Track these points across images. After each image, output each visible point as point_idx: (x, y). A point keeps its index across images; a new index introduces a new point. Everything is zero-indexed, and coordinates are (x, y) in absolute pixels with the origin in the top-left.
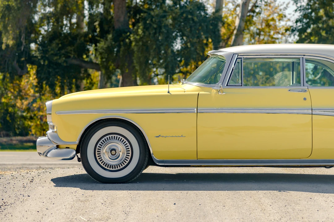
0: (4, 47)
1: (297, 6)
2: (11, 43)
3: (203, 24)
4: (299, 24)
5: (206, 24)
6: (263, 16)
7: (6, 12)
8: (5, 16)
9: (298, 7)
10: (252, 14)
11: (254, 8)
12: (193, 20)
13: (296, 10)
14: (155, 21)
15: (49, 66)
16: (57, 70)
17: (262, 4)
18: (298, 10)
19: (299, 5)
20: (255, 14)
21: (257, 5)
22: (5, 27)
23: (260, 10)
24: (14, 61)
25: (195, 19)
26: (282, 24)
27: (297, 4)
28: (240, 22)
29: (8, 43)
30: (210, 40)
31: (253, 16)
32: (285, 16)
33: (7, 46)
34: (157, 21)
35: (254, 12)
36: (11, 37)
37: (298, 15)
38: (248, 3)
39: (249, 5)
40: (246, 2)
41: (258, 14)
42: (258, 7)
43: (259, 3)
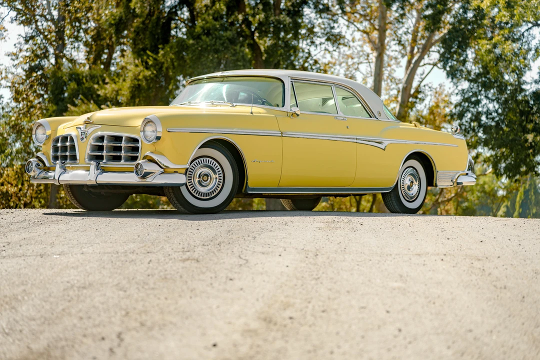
4: (458, 109)
6: (427, 102)
9: (459, 91)
10: (414, 100)
11: (417, 93)
17: (425, 90)
18: (459, 93)
20: (418, 100)
21: (419, 90)
23: (424, 95)
28: (400, 109)
31: (416, 102)
35: (416, 98)
38: (408, 89)
39: (410, 91)
40: (406, 87)
41: (422, 100)
42: (421, 92)
43: (422, 88)
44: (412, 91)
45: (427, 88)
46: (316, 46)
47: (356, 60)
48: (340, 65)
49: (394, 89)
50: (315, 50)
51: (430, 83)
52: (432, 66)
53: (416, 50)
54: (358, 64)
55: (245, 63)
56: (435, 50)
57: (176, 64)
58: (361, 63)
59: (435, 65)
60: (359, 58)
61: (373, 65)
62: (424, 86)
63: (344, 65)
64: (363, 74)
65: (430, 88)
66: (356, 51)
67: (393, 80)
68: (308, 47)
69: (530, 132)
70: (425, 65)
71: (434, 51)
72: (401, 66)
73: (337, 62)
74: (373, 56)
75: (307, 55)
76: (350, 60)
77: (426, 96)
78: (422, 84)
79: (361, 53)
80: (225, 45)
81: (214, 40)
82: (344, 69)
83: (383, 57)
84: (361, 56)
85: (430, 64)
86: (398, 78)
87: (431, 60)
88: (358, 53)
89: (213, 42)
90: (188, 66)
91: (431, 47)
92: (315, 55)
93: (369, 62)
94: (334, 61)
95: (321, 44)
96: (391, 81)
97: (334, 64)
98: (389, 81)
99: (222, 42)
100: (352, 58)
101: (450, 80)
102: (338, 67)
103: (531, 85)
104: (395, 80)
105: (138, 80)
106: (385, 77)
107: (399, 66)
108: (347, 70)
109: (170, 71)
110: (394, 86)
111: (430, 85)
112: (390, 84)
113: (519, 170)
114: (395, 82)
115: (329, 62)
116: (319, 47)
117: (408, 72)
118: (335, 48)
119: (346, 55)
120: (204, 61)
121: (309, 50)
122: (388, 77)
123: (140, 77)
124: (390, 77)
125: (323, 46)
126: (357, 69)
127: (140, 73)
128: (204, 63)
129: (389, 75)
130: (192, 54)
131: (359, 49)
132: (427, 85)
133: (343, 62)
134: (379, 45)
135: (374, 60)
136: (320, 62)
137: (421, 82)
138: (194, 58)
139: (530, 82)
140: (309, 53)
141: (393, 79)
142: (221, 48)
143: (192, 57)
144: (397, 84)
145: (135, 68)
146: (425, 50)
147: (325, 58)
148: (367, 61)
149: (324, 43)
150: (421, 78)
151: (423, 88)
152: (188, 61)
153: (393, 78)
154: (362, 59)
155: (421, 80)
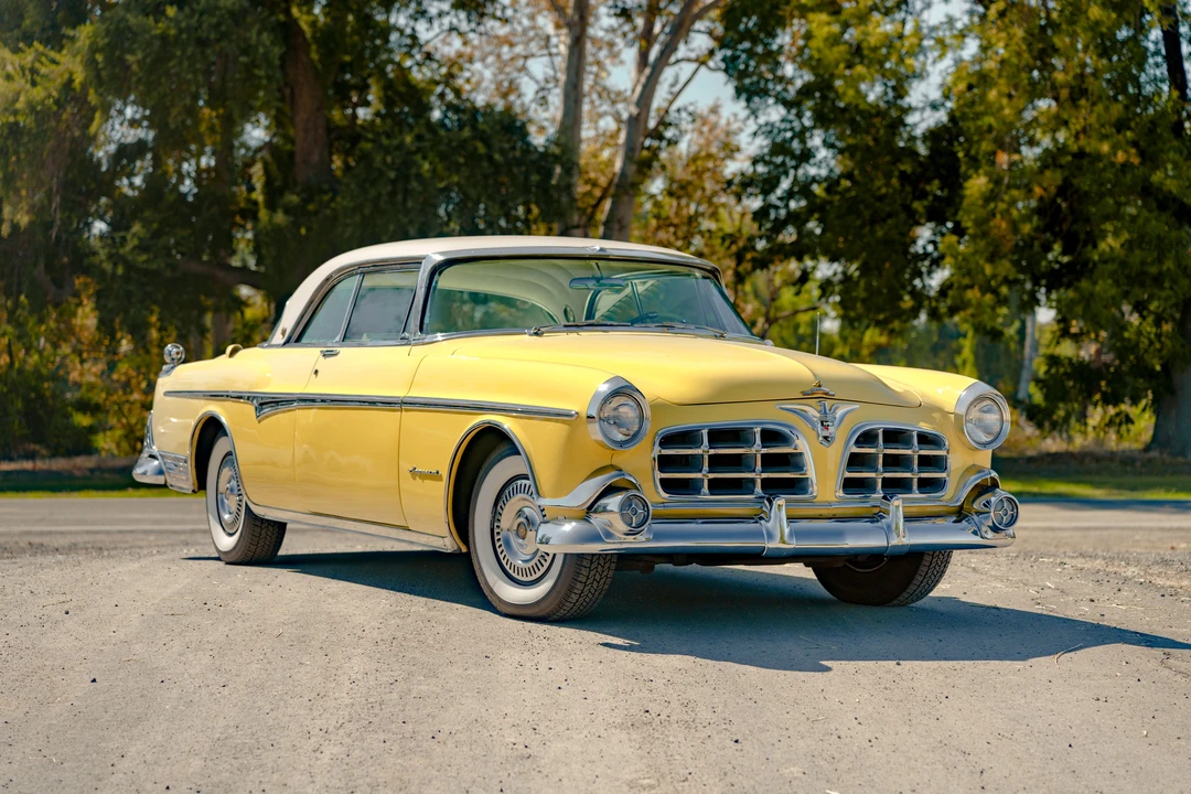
0: (6, 230)
1: (756, 122)
2: (24, 220)
3: (515, 170)
4: (761, 169)
5: (523, 169)
6: (683, 147)
7: (9, 142)
8: (7, 152)
9: (760, 126)
10: (655, 143)
11: (661, 128)
12: (490, 159)
13: (755, 134)
14: (393, 163)
15: (126, 278)
16: (149, 289)
17: (680, 119)
18: (759, 132)
19: (762, 120)
20: (664, 144)
21: (667, 120)
22: (9, 180)
23: (677, 133)
24: (35, 265)
25: (497, 157)
26: (732, 168)
27: (756, 117)
28: (625, 164)
29: (15, 221)
30: (535, 210)
31: (659, 148)
32: (738, 150)
33: (15, 227)
34: (398, 161)
35: (661, 137)
36: (24, 206)
37: (760, 145)
38: (642, 117)
39: (646, 121)
40: (639, 114)
41: (672, 143)
42: (670, 124)
43: (673, 116)
44: (652, 124)
45: (684, 115)
46: (430, 20)
47: (519, 49)
48: (483, 60)
49: (605, 113)
50: (427, 30)
51: (691, 104)
52: (693, 66)
53: (657, 28)
54: (526, 58)
55: (270, 72)
56: (703, 29)
57: (104, 73)
58: (533, 55)
59: (702, 62)
60: (527, 43)
61: (560, 62)
62: (679, 111)
63: (490, 59)
64: (537, 82)
65: (690, 114)
66: (519, 29)
67: (605, 95)
68: (412, 23)
69: (923, 221)
70: (678, 61)
71: (699, 31)
72: (622, 62)
73: (477, 54)
74: (561, 44)
75: (409, 41)
76: (505, 49)
77: (682, 133)
78: (675, 107)
79: (531, 33)
80: (223, 28)
81: (196, 17)
82: (492, 69)
83: (584, 43)
84: (531, 40)
85: (689, 60)
86: (615, 89)
87: (692, 50)
88: (525, 32)
89: (194, 21)
90: (134, 79)
91: (693, 23)
92: (427, 42)
93: (550, 55)
94: (468, 50)
95: (441, 14)
96: (600, 96)
97: (471, 60)
98: (595, 96)
99: (214, 20)
100: (512, 45)
101: (743, 103)
102: (478, 66)
103: (922, 113)
104: (609, 93)
105: (16, 113)
106: (586, 88)
107: (617, 61)
108: (501, 71)
109: (92, 91)
110: (605, 108)
111: (691, 109)
112: (597, 103)
113: (899, 307)
114: (609, 98)
115: (460, 55)
116: (436, 24)
117: (643, 80)
118: (473, 25)
119: (497, 37)
120: (174, 66)
121: (413, 29)
122: (592, 87)
123: (19, 105)
124: (599, 89)
125: (446, 21)
126: (523, 69)
127: (18, 94)
128: (173, 71)
129: (596, 83)
130: (144, 50)
131: (526, 22)
132: (685, 109)
133: (491, 53)
134: (576, 18)
135: (563, 49)
136: (437, 57)
137: (671, 102)
138: (148, 60)
139: (921, 105)
140: (414, 37)
141: (605, 93)
142: (212, 36)
143: (144, 58)
144: (614, 103)
145: (6, 84)
146: (680, 29)
147: (449, 44)
148: (545, 52)
149: (448, 13)
150: (671, 93)
151: (676, 115)
152: (135, 67)
153: (605, 88)
154: (533, 47)
155: (670, 97)
